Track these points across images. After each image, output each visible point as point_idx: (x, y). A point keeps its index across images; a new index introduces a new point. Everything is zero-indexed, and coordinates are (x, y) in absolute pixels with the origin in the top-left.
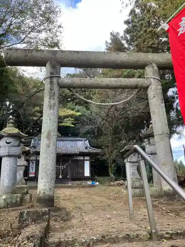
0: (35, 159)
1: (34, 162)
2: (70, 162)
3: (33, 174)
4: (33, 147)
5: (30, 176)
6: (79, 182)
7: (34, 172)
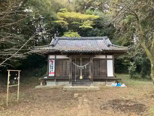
0: (54, 58)
1: (54, 61)
2: (91, 61)
3: (52, 73)
4: (51, 45)
5: (50, 75)
6: (102, 83)
7: (54, 71)
